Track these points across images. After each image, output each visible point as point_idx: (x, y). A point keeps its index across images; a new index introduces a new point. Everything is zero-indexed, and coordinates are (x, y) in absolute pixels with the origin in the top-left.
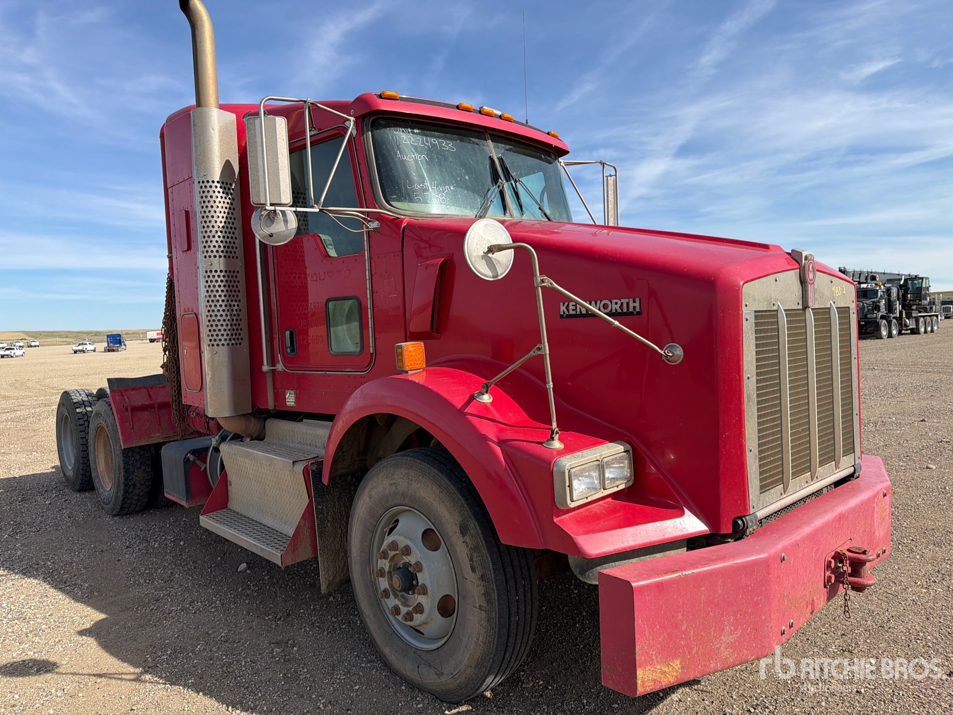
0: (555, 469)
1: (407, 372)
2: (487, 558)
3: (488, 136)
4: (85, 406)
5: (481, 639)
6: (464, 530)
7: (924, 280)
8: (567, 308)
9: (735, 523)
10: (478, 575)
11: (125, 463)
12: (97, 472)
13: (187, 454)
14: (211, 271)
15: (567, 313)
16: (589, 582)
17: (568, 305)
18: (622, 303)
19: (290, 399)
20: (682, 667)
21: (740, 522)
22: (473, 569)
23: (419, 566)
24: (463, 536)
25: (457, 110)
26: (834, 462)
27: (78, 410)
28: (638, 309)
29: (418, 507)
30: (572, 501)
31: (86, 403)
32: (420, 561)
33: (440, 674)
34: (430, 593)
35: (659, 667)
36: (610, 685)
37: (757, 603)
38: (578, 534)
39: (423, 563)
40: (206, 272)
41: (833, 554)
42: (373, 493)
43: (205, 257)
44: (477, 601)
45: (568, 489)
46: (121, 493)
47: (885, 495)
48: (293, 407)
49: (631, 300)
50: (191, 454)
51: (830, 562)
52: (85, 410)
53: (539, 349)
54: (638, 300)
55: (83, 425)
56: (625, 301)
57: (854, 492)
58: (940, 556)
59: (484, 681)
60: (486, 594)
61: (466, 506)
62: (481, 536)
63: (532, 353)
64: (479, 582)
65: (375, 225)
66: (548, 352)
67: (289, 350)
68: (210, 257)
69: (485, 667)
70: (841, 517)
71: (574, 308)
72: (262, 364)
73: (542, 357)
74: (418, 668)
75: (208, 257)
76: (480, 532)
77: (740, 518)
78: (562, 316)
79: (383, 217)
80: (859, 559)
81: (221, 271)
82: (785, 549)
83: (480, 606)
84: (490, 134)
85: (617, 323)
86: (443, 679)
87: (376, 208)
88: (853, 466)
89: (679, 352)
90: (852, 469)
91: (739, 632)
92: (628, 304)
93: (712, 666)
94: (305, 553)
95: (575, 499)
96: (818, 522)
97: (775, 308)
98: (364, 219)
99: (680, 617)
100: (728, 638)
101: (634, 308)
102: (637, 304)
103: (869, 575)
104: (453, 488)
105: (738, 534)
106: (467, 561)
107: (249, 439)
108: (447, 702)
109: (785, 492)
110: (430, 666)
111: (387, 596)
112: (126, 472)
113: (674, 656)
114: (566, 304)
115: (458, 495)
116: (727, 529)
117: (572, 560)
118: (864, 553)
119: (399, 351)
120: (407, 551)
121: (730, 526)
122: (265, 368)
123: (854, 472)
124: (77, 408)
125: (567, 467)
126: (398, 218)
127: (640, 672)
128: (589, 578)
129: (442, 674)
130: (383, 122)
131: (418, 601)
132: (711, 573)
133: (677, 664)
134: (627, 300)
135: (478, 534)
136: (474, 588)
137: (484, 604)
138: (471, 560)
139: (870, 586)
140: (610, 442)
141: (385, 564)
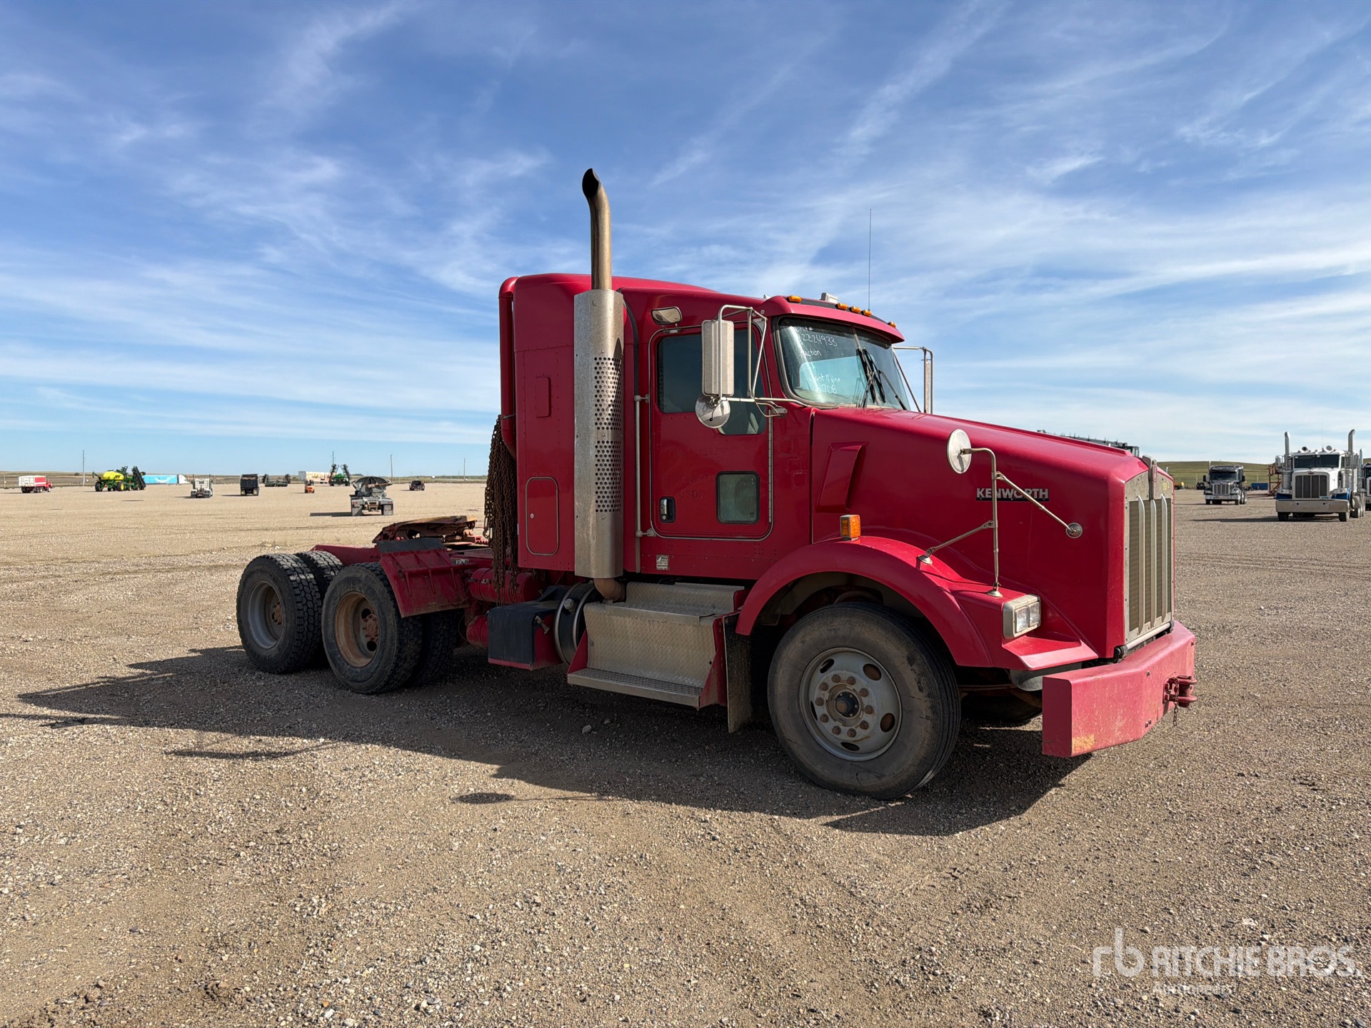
0: (1004, 610)
1: (850, 539)
2: (933, 680)
3: (854, 330)
4: (298, 574)
5: (926, 742)
6: (911, 661)
7: (1134, 450)
8: (984, 493)
9: (1116, 651)
10: (925, 693)
11: (400, 633)
12: (337, 647)
13: (535, 617)
14: (603, 442)
15: (983, 497)
16: (1025, 689)
17: (985, 491)
18: (1033, 492)
19: (662, 563)
20: (1095, 741)
21: (1119, 650)
22: (921, 690)
23: (865, 693)
24: (911, 666)
25: (836, 310)
26: (1149, 623)
27: (292, 578)
28: (1047, 497)
29: (857, 646)
30: (1016, 632)
31: (299, 571)
32: (866, 687)
33: (880, 777)
34: (876, 711)
35: (1083, 738)
36: (1050, 753)
37: (1135, 702)
38: (1021, 655)
39: (869, 689)
40: (599, 442)
41: (1168, 680)
42: (807, 639)
43: (598, 428)
44: (924, 713)
45: (1014, 624)
46: (389, 669)
47: (1192, 644)
48: (665, 570)
49: (1041, 490)
50: (540, 616)
51: (1167, 685)
52: (298, 578)
53: (990, 524)
54: (1047, 490)
55: (299, 595)
56: (1036, 490)
57: (1170, 641)
58: (1212, 712)
59: (925, 775)
60: (932, 707)
61: (912, 643)
62: (928, 664)
63: (982, 527)
64: (926, 699)
65: (783, 410)
66: (997, 527)
67: (664, 518)
68: (603, 428)
69: (925, 764)
70: (1172, 654)
71: (990, 493)
72: (635, 529)
73: (991, 530)
74: (857, 775)
75: (601, 429)
76: (926, 662)
77: (1119, 647)
78: (978, 499)
79: (792, 405)
80: (1186, 682)
81: (608, 442)
82: (1148, 668)
83: (926, 717)
84: (856, 328)
85: (1043, 507)
86: (884, 780)
87: (784, 398)
88: (1170, 622)
89: (1079, 529)
90: (1169, 624)
91: (1126, 719)
92: (1038, 492)
93: (1110, 741)
94: (713, 699)
95: (1018, 631)
96: (1162, 655)
97: (1137, 500)
98: (774, 405)
99: (1095, 706)
100: (1119, 724)
101: (1044, 496)
102: (1046, 493)
103: (1191, 695)
104: (899, 629)
105: (1117, 657)
106: (915, 684)
107: (612, 601)
108: (884, 800)
109: (1140, 632)
110: (869, 772)
111: (827, 720)
112: (400, 643)
113: (1091, 732)
114: (983, 490)
115: (905, 634)
116: (1110, 655)
117: (1013, 674)
118: (1189, 678)
119: (845, 522)
120: (852, 681)
121: (1113, 652)
122: (639, 533)
123: (1170, 627)
124: (291, 575)
125: (1014, 609)
126: (805, 407)
127: (1073, 740)
128: (1025, 686)
129: (883, 776)
130: (788, 322)
131: (862, 720)
132: (1111, 679)
133: (1092, 737)
134: (1038, 490)
135: (925, 663)
136: (921, 702)
137: (930, 714)
138: (919, 682)
139: (1193, 701)
140: (1027, 594)
141: (824, 695)
